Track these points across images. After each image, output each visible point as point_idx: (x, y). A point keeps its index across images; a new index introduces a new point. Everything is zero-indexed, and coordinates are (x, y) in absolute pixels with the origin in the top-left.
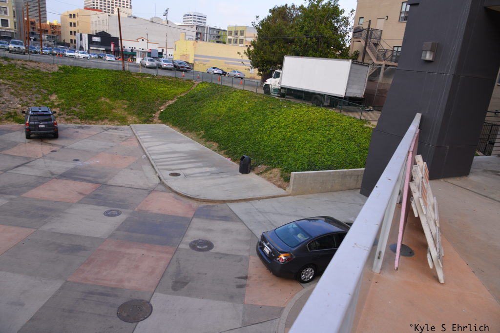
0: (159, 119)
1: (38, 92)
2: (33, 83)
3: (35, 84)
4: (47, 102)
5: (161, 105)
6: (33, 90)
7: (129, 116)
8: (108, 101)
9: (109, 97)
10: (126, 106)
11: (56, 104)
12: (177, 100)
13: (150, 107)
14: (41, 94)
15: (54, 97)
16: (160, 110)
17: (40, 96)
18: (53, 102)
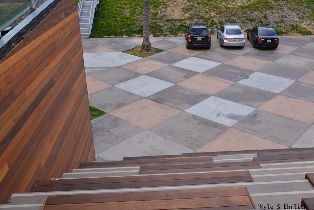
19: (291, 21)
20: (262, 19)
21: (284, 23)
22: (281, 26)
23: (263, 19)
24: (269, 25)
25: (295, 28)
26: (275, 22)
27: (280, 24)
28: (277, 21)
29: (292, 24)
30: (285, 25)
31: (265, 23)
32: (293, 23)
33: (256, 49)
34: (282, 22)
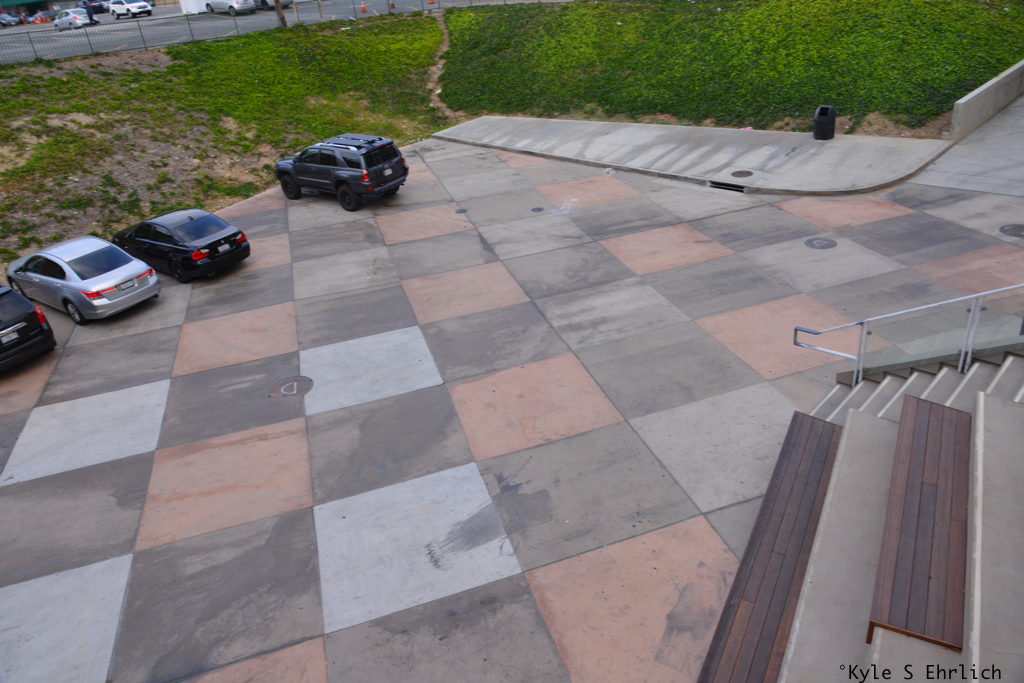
0: (456, 111)
1: (193, 122)
2: (165, 104)
3: (170, 105)
4: (232, 137)
5: (424, 81)
6: (179, 118)
7: (395, 122)
8: (325, 102)
9: (319, 93)
10: (365, 102)
11: (250, 135)
12: (443, 62)
13: (407, 91)
14: (204, 124)
15: (230, 124)
16: (431, 91)
17: (204, 129)
18: (238, 133)
19: (183, 170)
20: (107, 192)
21: (172, 181)
22: (172, 194)
23: (112, 191)
24: (141, 200)
25: (210, 187)
26: (149, 188)
27: (166, 188)
28: (152, 182)
29: (195, 177)
30: (180, 186)
31: (123, 198)
32: (195, 175)
33: (197, 285)
34: (165, 180)
